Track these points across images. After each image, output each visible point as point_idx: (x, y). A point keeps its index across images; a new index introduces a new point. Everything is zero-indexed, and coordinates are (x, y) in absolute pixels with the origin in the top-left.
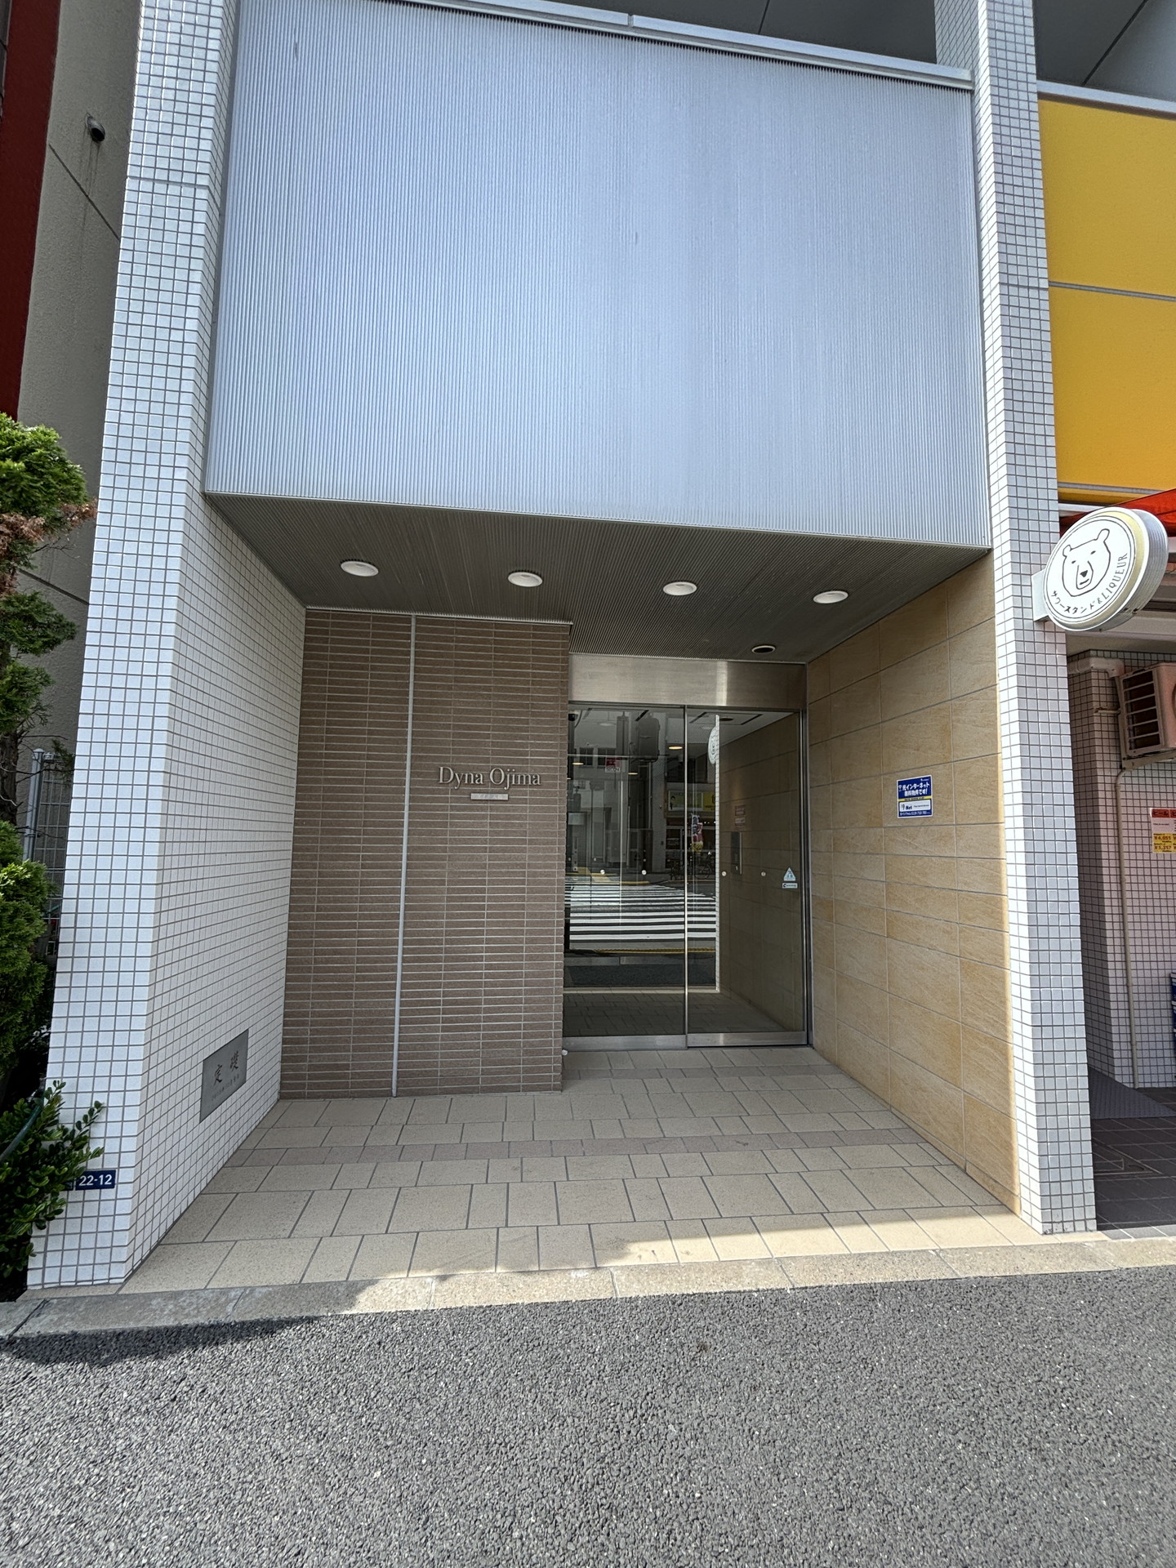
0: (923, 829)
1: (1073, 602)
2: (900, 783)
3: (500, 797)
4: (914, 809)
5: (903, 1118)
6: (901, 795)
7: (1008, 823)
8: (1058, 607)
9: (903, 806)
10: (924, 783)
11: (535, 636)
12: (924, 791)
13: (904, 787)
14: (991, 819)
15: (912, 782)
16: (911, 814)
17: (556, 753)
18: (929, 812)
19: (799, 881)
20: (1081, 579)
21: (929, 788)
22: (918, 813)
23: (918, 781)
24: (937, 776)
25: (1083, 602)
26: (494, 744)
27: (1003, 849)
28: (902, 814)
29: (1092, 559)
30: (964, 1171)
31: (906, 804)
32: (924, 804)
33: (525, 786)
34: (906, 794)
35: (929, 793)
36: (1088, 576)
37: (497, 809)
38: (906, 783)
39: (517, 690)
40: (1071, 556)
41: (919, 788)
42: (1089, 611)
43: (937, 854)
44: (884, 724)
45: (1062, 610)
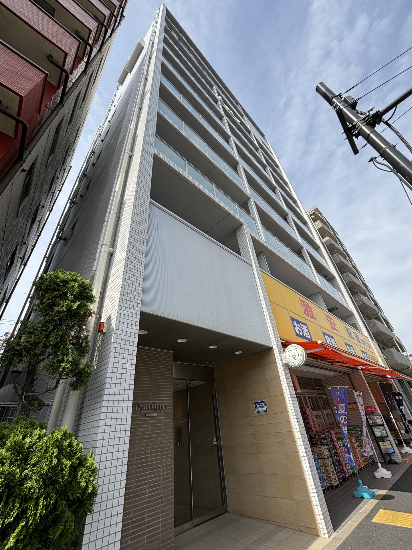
0: (265, 416)
1: (293, 361)
2: (255, 403)
3: (155, 415)
4: (261, 410)
5: (275, 523)
6: (256, 406)
7: (290, 411)
8: (290, 362)
9: (257, 410)
10: (263, 403)
11: (164, 355)
12: (264, 405)
13: (257, 404)
14: (286, 411)
15: (259, 403)
16: (260, 412)
17: (170, 396)
18: (266, 411)
19: (217, 441)
20: (293, 357)
21: (265, 404)
22: (262, 411)
23: (261, 402)
24: (267, 400)
25: (295, 361)
26: (153, 393)
27: (290, 418)
28: (258, 412)
29: (295, 353)
30: (301, 531)
31: (258, 409)
32: (264, 409)
33: (161, 409)
34: (258, 406)
35: (265, 405)
36: (295, 356)
37: (153, 420)
38: (257, 403)
39: (159, 373)
40: (290, 352)
41: (261, 404)
42: (297, 363)
43: (271, 423)
44: (246, 387)
45: (291, 363)
